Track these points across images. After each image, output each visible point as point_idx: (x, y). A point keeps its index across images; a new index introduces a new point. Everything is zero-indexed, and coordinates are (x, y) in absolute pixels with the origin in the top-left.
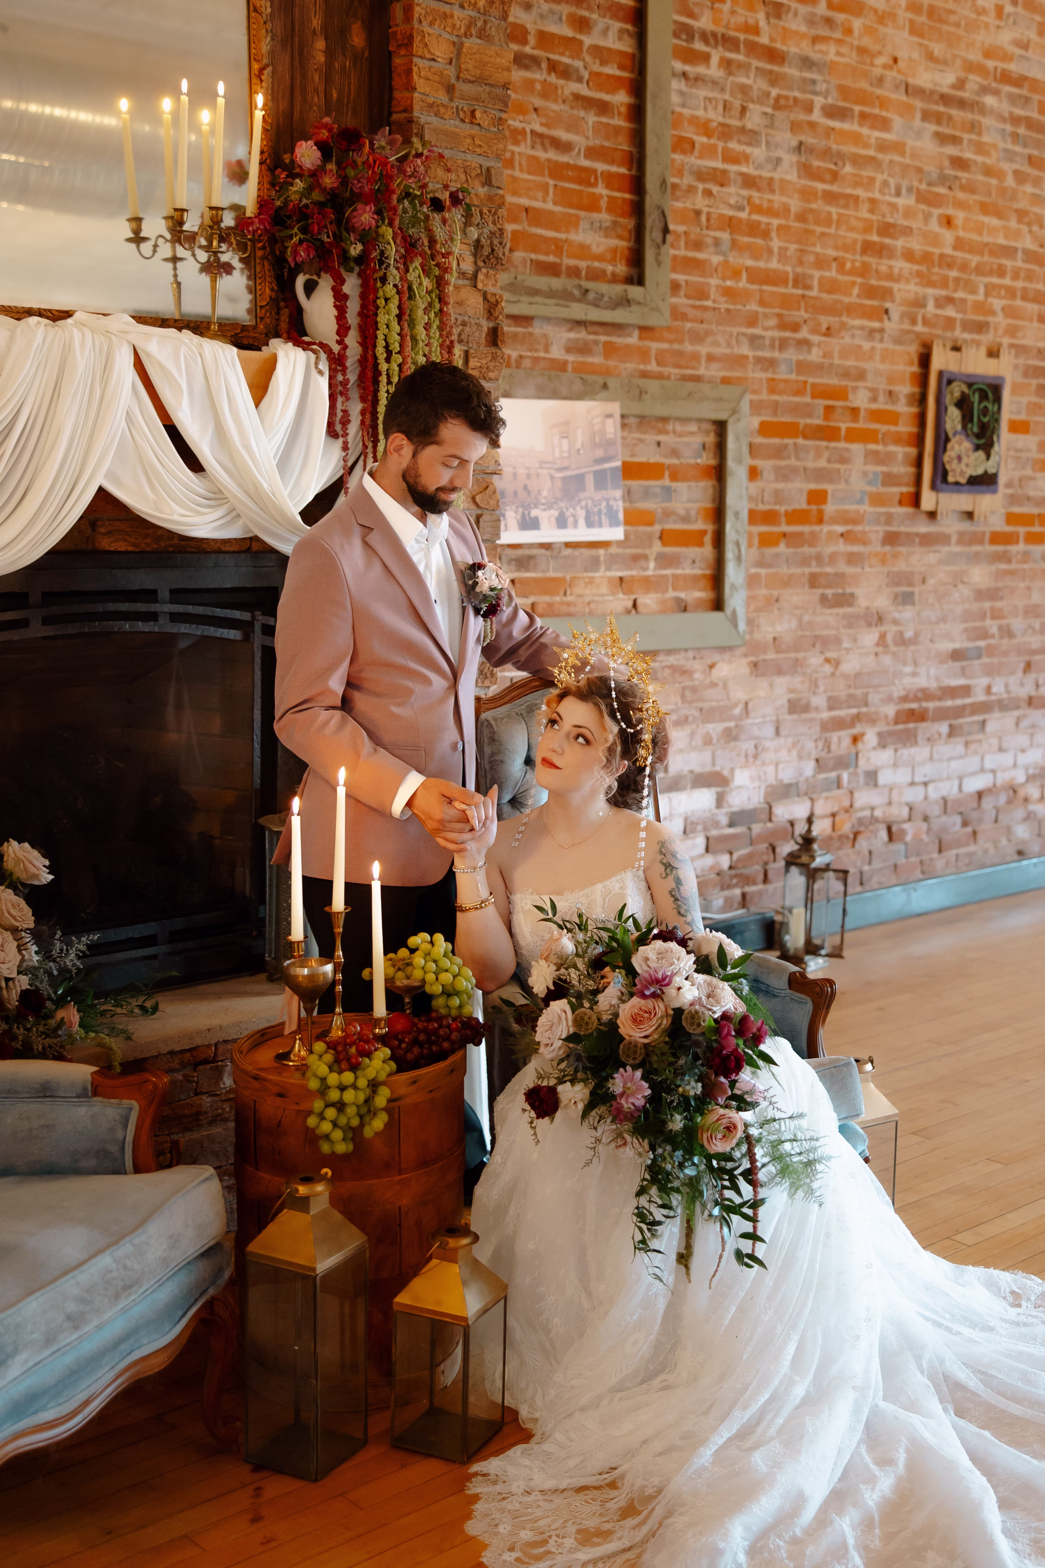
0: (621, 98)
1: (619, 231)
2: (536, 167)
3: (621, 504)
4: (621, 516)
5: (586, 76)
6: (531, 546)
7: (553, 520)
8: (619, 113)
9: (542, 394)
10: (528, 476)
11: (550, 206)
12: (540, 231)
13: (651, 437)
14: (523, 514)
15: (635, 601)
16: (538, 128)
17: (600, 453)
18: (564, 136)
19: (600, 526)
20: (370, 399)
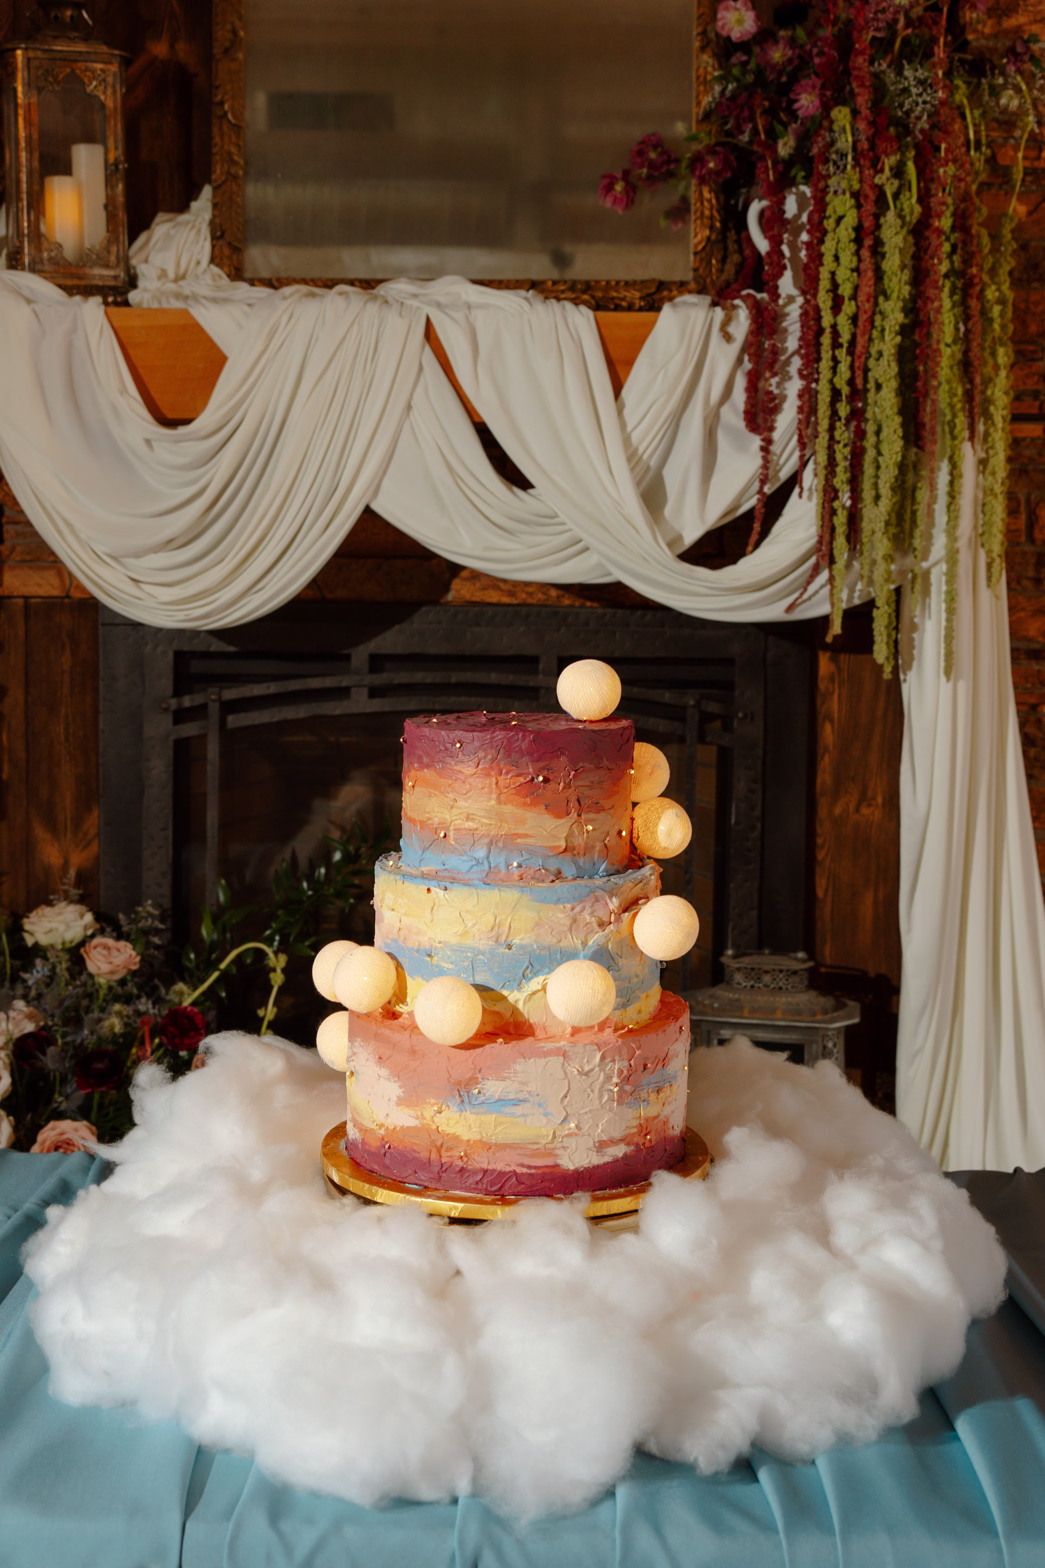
20: (809, 374)
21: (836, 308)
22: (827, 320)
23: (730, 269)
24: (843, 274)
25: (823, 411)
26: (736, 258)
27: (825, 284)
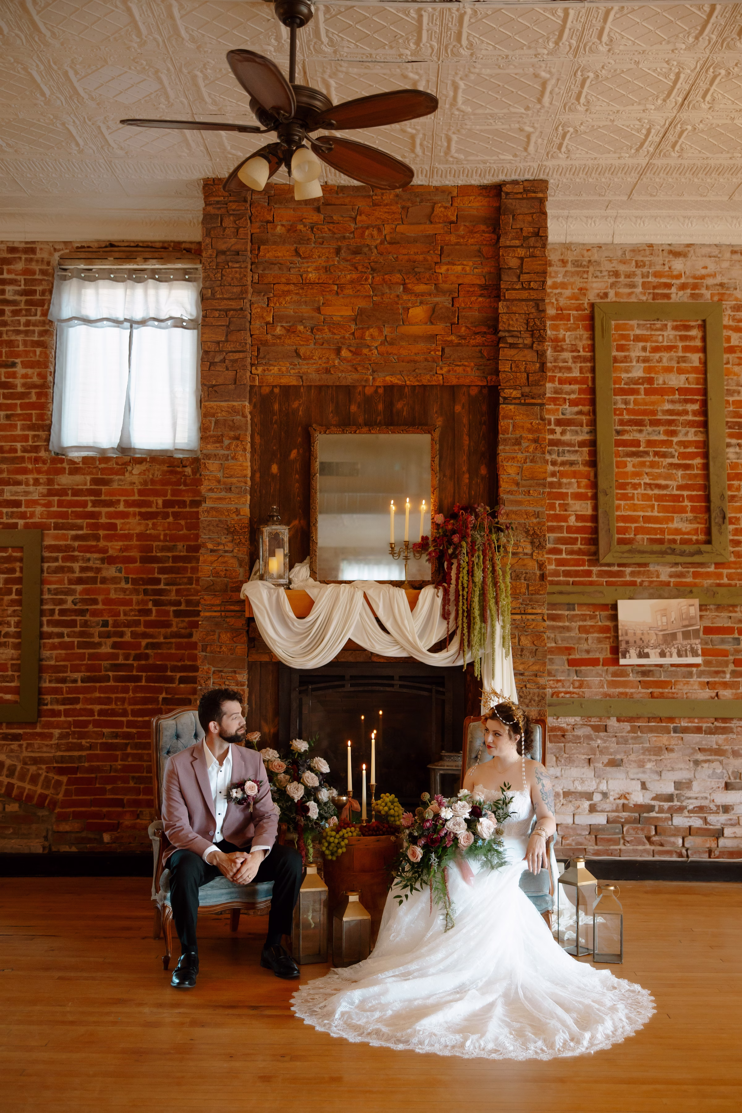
0: (698, 461)
1: (699, 520)
2: (646, 497)
3: (699, 646)
4: (700, 652)
5: (677, 454)
6: (650, 665)
7: (658, 654)
8: (697, 468)
9: (651, 597)
10: (643, 634)
11: (656, 514)
12: (650, 525)
13: (725, 614)
14: (640, 651)
15: (717, 693)
16: (647, 481)
17: (686, 623)
18: (663, 482)
19: (687, 656)
20: (457, 605)
21: (463, 590)
22: (461, 593)
23: (441, 577)
24: (465, 582)
25: (460, 615)
26: (442, 574)
27: (460, 584)
